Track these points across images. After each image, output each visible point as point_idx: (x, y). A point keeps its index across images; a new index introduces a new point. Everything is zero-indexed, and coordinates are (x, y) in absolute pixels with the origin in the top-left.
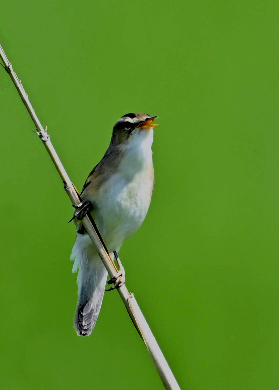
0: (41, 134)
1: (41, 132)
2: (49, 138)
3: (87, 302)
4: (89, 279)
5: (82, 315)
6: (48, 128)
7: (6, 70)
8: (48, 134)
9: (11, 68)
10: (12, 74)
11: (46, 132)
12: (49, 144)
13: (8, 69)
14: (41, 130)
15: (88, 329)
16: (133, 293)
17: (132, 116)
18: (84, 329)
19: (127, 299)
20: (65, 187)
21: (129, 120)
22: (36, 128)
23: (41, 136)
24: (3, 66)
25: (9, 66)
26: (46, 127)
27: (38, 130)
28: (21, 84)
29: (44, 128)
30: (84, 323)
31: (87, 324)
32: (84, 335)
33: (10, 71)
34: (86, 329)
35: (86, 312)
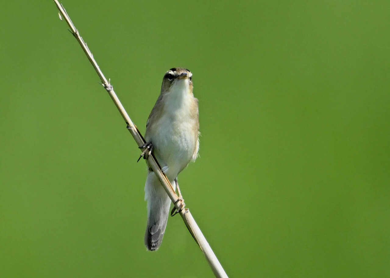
0: (105, 85)
1: (105, 83)
2: (112, 88)
3: (155, 224)
4: (156, 205)
5: (151, 234)
6: (110, 80)
7: (74, 35)
8: (111, 85)
9: (78, 33)
10: (79, 38)
11: (110, 84)
12: (113, 93)
13: (75, 35)
14: (106, 82)
15: (156, 246)
16: (188, 209)
17: (174, 70)
18: (153, 245)
19: (184, 214)
20: (128, 127)
21: (172, 73)
22: (100, 80)
23: (106, 87)
24: (72, 33)
25: (76, 32)
26: (110, 79)
27: (103, 82)
28: (87, 46)
29: (108, 81)
30: (153, 241)
31: (156, 242)
32: (152, 250)
33: (77, 36)
34: (154, 245)
35: (154, 232)
